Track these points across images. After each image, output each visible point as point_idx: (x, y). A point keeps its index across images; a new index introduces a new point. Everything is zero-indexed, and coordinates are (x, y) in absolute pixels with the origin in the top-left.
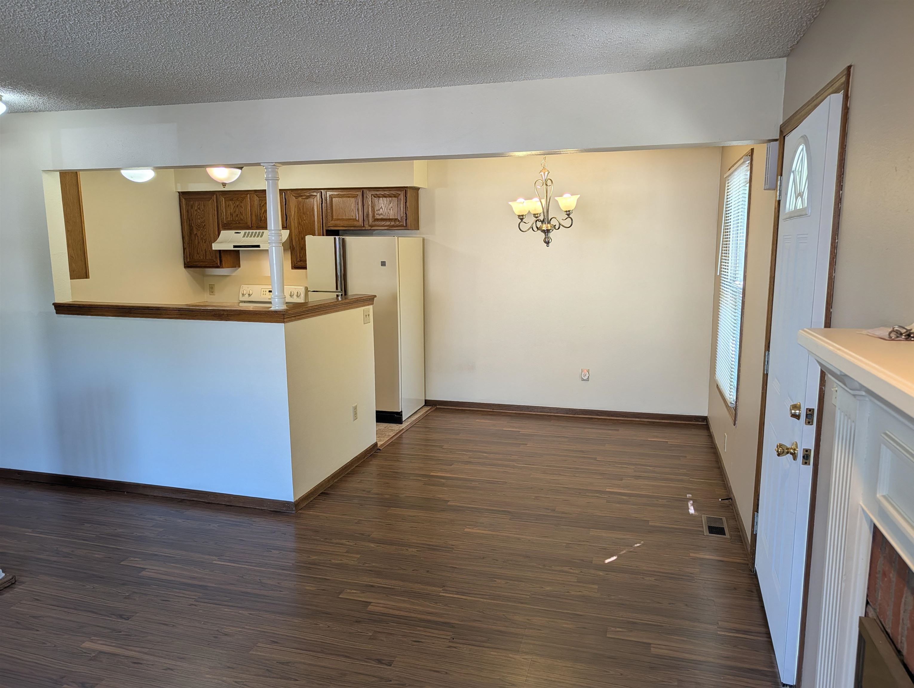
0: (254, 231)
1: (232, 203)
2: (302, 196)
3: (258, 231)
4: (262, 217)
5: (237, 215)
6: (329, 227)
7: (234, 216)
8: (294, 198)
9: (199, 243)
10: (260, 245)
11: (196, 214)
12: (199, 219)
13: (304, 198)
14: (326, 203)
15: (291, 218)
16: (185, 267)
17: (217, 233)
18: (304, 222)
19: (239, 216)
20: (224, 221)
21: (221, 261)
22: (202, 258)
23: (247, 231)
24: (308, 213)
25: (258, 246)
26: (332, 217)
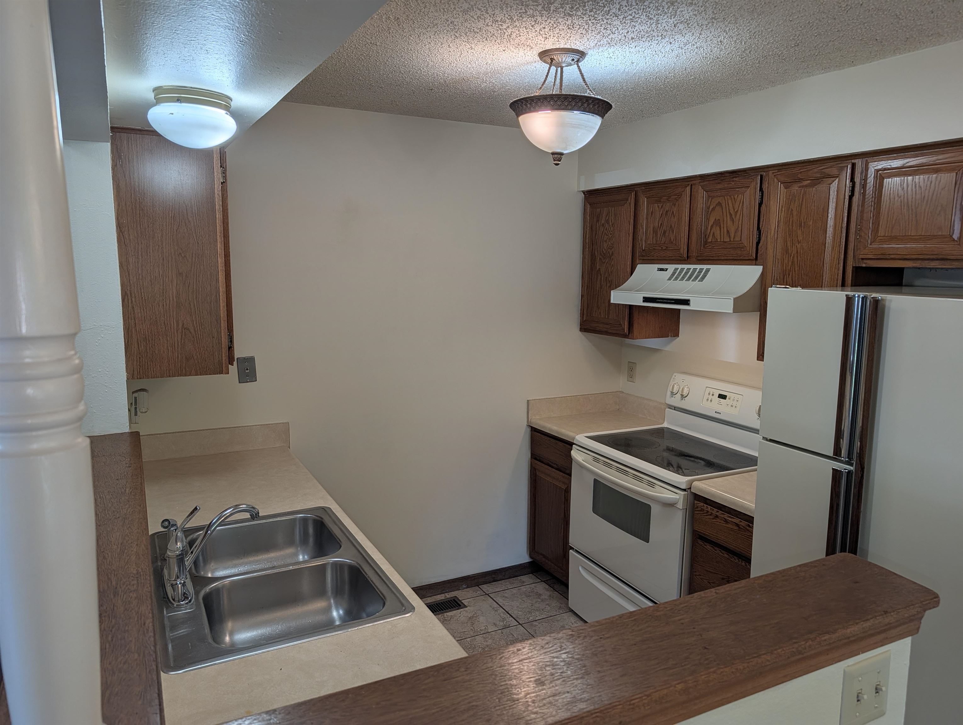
0: (692, 267)
1: (658, 207)
2: (801, 180)
3: (699, 267)
4: (708, 237)
5: (665, 232)
6: (862, 259)
7: (659, 233)
8: (781, 186)
9: (601, 288)
10: (689, 300)
11: (603, 232)
12: (606, 241)
13: (806, 186)
14: (864, 194)
15: (769, 237)
16: (581, 330)
17: (629, 270)
18: (799, 246)
19: (667, 234)
20: (642, 245)
21: (631, 325)
22: (602, 316)
23: (680, 266)
24: (811, 223)
25: (686, 302)
26: (876, 230)
